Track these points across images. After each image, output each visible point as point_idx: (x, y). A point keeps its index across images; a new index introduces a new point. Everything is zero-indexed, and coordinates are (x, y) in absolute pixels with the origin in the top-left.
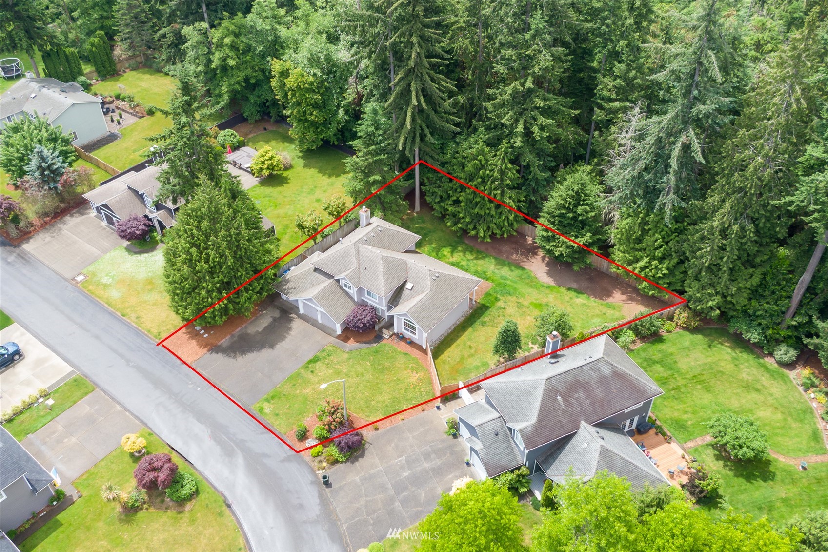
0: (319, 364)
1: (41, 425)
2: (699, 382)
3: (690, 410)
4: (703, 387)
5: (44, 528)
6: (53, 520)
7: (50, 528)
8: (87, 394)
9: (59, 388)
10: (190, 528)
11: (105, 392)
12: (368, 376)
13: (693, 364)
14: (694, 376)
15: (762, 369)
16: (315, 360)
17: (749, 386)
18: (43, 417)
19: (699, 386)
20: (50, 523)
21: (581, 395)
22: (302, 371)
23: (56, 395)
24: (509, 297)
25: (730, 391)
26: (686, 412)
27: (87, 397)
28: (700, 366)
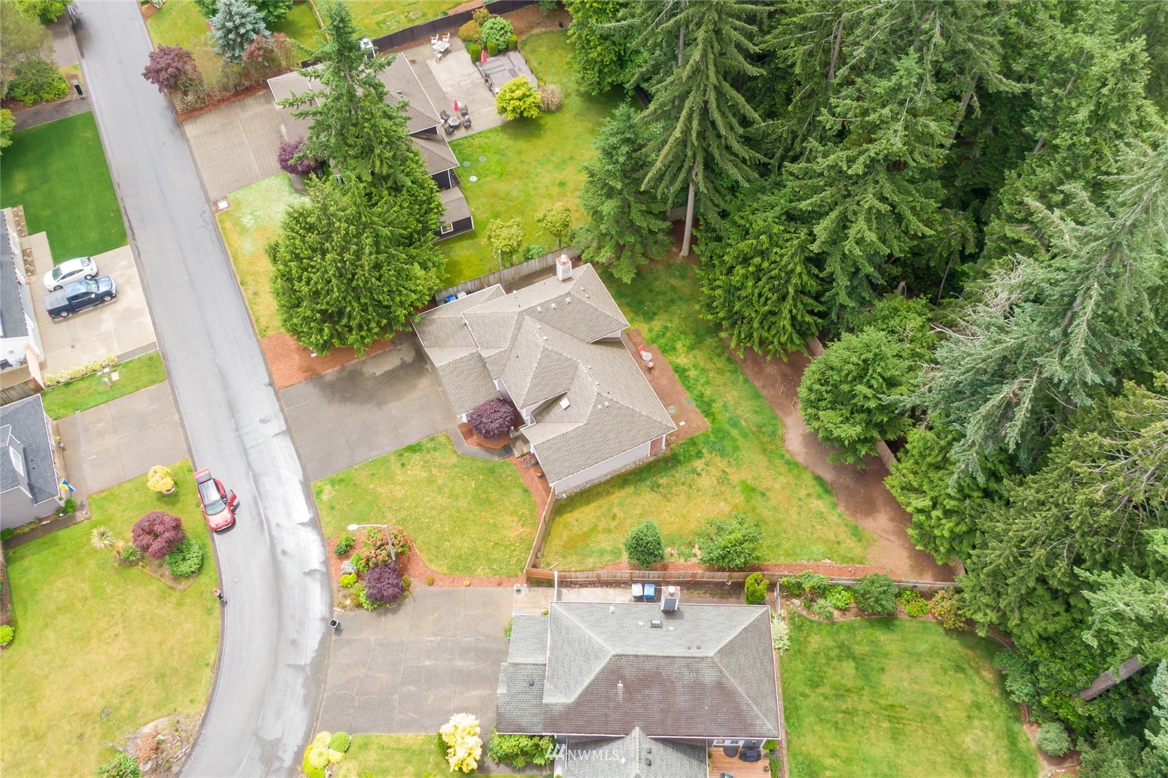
0: (416, 457)
1: (94, 404)
2: (890, 719)
3: (844, 754)
4: (891, 728)
5: (40, 540)
6: (52, 535)
7: (45, 543)
8: (154, 382)
9: (130, 362)
10: (173, 612)
11: (172, 389)
12: (463, 503)
13: (906, 684)
14: (892, 706)
15: (1006, 742)
16: (414, 449)
17: (961, 759)
18: (100, 393)
19: (886, 725)
20: (47, 538)
21: (655, 693)
22: (393, 459)
23: (124, 370)
24: (718, 459)
25: (926, 753)
26: (834, 755)
27: (152, 387)
28: (913, 693)
